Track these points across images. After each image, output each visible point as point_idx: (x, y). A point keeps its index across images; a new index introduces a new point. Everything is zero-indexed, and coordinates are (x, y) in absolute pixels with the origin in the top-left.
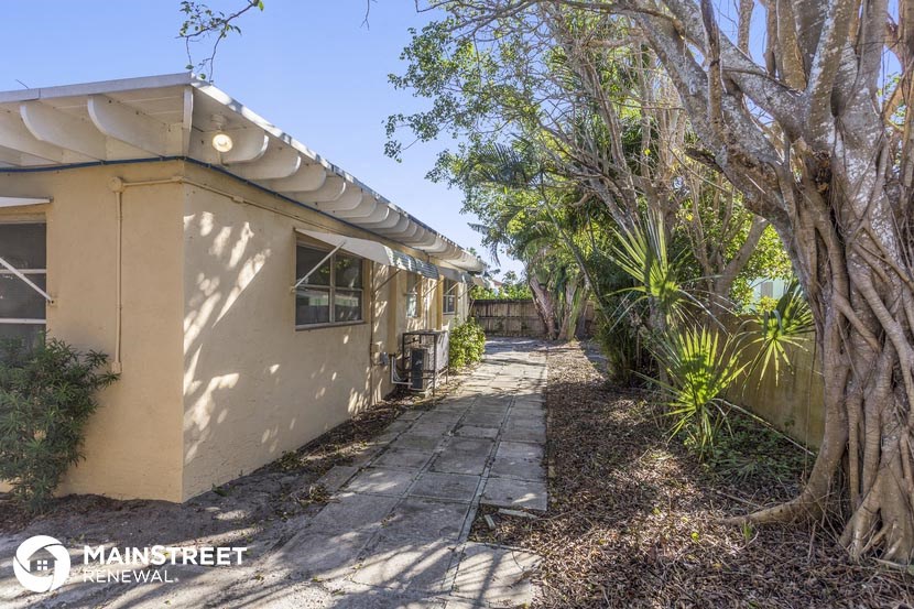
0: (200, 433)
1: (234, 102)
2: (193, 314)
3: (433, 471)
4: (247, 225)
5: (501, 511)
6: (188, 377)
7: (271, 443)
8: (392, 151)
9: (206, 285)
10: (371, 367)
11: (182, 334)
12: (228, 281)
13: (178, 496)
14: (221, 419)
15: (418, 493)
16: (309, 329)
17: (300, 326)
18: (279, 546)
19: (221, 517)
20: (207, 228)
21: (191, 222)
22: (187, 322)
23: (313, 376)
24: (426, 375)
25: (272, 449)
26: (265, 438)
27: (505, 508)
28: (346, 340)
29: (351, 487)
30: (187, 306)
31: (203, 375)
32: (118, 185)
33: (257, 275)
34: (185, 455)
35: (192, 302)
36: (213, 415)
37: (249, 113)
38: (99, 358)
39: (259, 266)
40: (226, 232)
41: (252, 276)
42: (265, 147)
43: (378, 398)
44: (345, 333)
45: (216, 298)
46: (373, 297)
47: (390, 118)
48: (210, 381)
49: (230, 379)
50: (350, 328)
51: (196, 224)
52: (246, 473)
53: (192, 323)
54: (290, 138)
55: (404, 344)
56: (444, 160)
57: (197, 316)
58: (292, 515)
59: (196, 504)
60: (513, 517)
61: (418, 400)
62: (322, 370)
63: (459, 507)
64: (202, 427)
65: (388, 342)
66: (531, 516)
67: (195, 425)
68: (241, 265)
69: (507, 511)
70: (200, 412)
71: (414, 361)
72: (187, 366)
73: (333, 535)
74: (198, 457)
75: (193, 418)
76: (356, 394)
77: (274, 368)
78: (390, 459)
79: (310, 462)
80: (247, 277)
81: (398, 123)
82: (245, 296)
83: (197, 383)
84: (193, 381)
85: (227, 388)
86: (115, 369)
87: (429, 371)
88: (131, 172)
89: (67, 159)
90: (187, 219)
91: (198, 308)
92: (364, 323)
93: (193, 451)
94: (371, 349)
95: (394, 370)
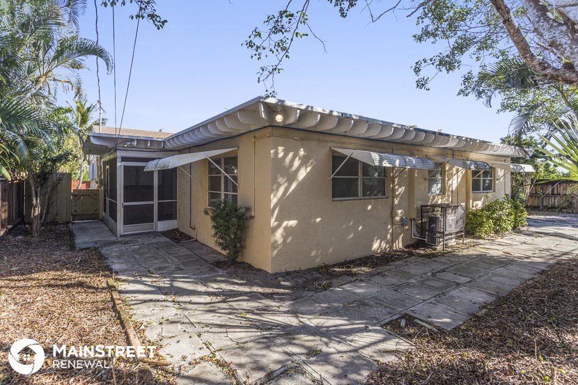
0: (278, 245)
1: (280, 101)
2: (274, 193)
3: (396, 291)
4: (302, 149)
5: (416, 321)
6: (273, 220)
7: (316, 257)
8: (421, 84)
9: (281, 180)
10: (392, 226)
11: (270, 201)
12: (292, 177)
13: (269, 269)
14: (289, 241)
15: (376, 298)
16: (341, 201)
17: (334, 199)
18: (294, 299)
19: (282, 283)
20: (281, 155)
21: (275, 152)
22: (272, 196)
23: (344, 226)
24: (438, 235)
25: (318, 260)
26: (313, 254)
27: (419, 320)
28: (370, 207)
29: (343, 286)
30: (272, 189)
31: (280, 219)
32: (253, 140)
33: (308, 173)
34: (272, 253)
35: (274, 187)
36: (285, 238)
37: (288, 103)
38: (248, 209)
39: (309, 169)
40: (291, 155)
41: (305, 174)
42: (298, 115)
43: (399, 245)
44: (370, 203)
45: (286, 185)
46: (393, 182)
47: (417, 63)
48: (283, 222)
49: (293, 223)
50: (373, 201)
51: (276, 153)
52: (303, 268)
53: (274, 196)
54: (312, 107)
55: (422, 212)
56: (467, 79)
57: (277, 193)
58: (308, 290)
59: (276, 275)
60: (422, 326)
61: (429, 251)
62: (351, 224)
63: (391, 311)
64: (279, 243)
65: (407, 211)
66: (435, 329)
67: (276, 241)
68: (298, 169)
69: (419, 322)
70: (279, 235)
71: (430, 225)
72: (272, 215)
73: (318, 303)
74: (277, 255)
75: (275, 238)
76: (379, 241)
77: (318, 220)
78: (377, 279)
79: (335, 271)
80: (302, 174)
81: (423, 64)
82: (301, 184)
83: (276, 223)
84: (275, 221)
85: (291, 226)
86: (253, 215)
87: (440, 233)
88: (258, 134)
89: (242, 132)
90: (272, 151)
91: (278, 189)
92: (387, 198)
93: (275, 252)
94: (393, 215)
95: (414, 229)
